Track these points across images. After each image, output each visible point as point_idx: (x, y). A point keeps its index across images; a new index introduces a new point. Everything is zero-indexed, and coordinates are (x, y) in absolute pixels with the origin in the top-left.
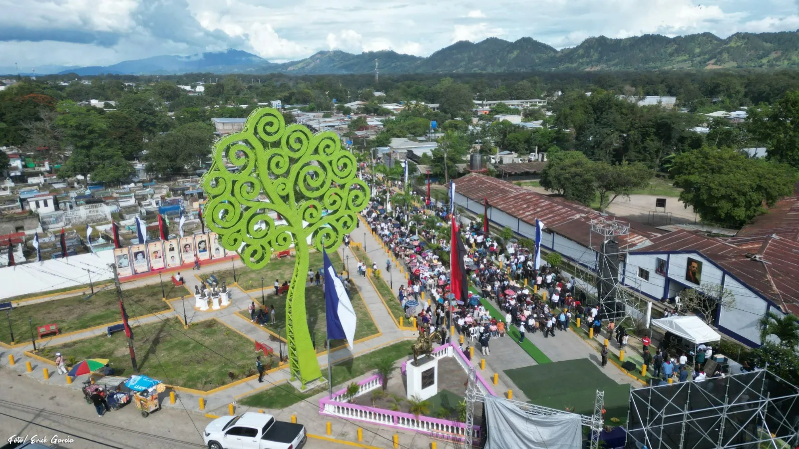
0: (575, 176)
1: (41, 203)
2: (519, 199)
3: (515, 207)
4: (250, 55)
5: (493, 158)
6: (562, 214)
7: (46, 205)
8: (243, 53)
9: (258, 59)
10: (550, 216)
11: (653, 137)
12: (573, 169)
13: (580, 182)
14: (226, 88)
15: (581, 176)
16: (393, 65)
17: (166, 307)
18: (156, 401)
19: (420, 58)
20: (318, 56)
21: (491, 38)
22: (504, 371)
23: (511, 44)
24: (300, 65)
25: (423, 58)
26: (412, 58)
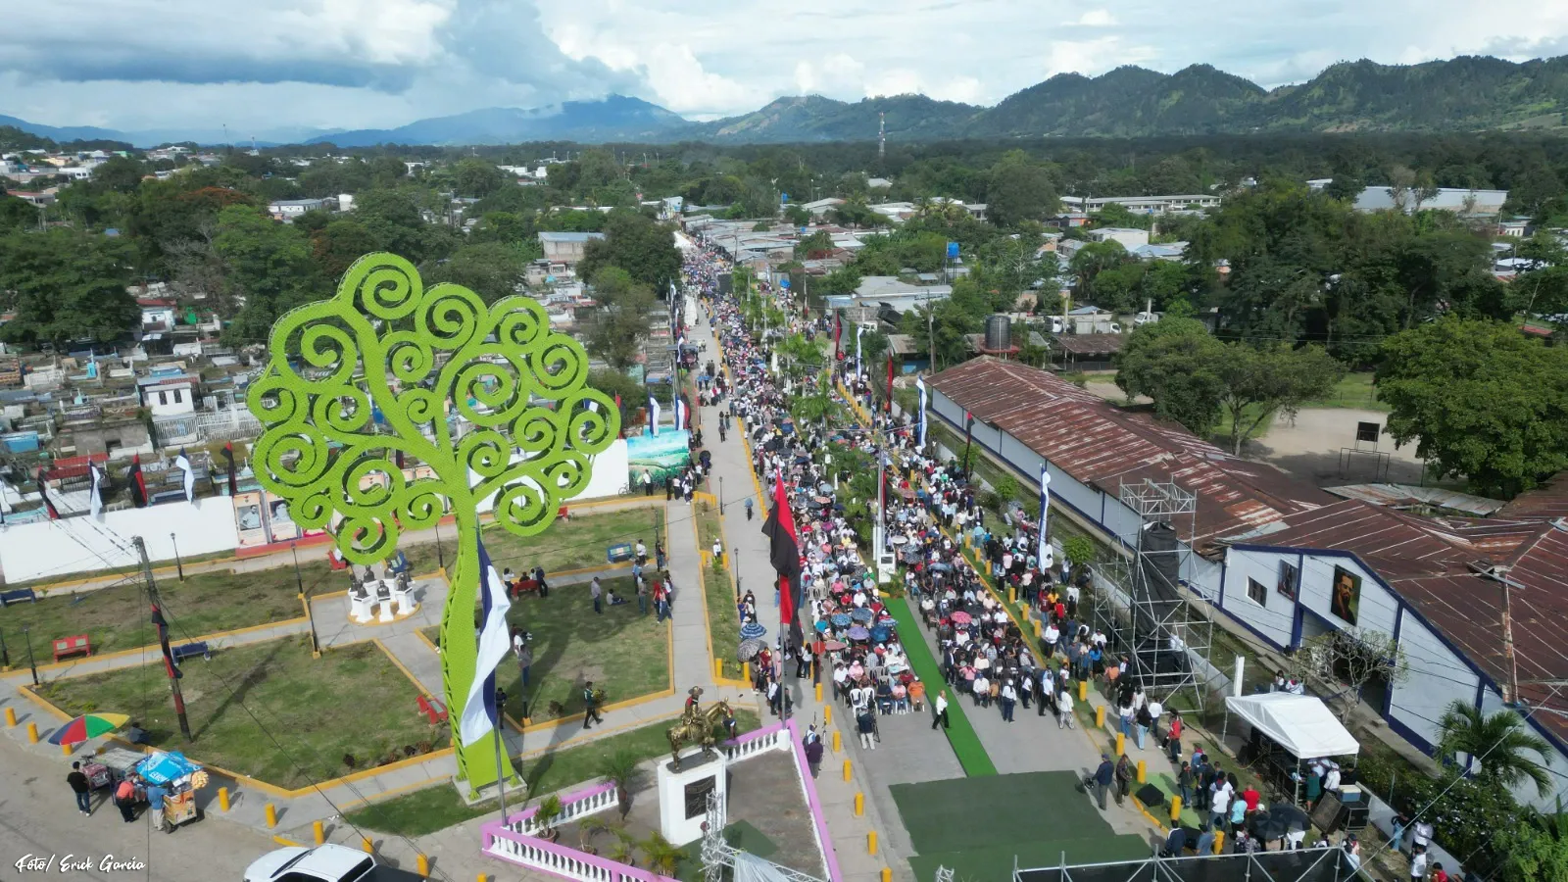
0: (1174, 371)
1: (170, 396)
2: (1056, 414)
3: (1042, 433)
4: (649, 106)
5: (1057, 322)
6: (1132, 451)
7: (178, 399)
8: (635, 103)
9: (662, 113)
10: (1105, 454)
11: (1392, 285)
12: (1172, 358)
13: (1184, 385)
14: (585, 173)
15: (1188, 372)
16: (923, 123)
17: (298, 612)
18: (191, 804)
19: (978, 109)
20: (779, 107)
21: (1125, 67)
22: (891, 787)
23: (1168, 78)
24: (743, 125)
25: (983, 109)
26: (961, 110)
